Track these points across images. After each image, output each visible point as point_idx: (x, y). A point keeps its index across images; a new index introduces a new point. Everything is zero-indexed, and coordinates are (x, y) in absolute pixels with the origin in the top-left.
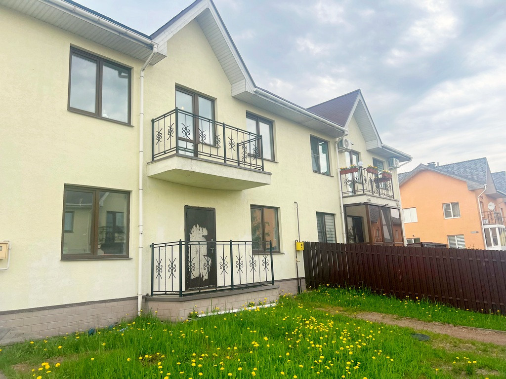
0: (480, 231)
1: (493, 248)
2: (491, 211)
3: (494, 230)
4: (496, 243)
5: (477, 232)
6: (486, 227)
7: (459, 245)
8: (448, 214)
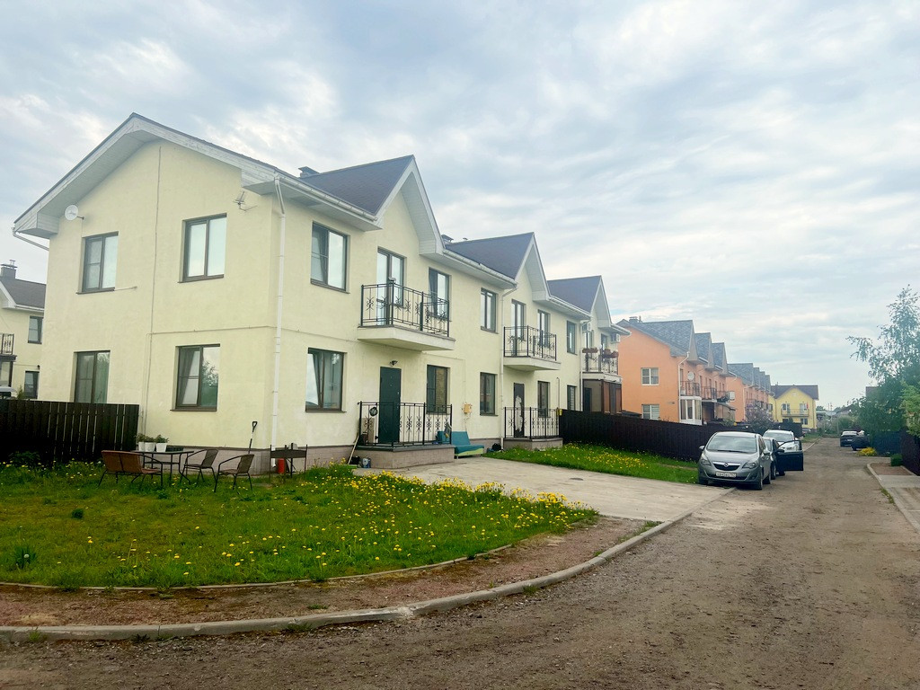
0: (676, 403)
1: (687, 421)
2: (689, 381)
3: (690, 401)
4: (690, 417)
5: (673, 403)
6: (683, 398)
7: (654, 416)
8: (646, 381)
